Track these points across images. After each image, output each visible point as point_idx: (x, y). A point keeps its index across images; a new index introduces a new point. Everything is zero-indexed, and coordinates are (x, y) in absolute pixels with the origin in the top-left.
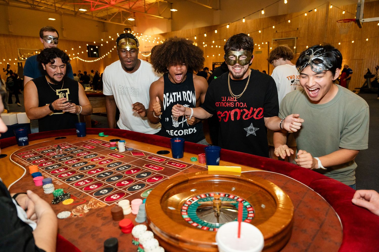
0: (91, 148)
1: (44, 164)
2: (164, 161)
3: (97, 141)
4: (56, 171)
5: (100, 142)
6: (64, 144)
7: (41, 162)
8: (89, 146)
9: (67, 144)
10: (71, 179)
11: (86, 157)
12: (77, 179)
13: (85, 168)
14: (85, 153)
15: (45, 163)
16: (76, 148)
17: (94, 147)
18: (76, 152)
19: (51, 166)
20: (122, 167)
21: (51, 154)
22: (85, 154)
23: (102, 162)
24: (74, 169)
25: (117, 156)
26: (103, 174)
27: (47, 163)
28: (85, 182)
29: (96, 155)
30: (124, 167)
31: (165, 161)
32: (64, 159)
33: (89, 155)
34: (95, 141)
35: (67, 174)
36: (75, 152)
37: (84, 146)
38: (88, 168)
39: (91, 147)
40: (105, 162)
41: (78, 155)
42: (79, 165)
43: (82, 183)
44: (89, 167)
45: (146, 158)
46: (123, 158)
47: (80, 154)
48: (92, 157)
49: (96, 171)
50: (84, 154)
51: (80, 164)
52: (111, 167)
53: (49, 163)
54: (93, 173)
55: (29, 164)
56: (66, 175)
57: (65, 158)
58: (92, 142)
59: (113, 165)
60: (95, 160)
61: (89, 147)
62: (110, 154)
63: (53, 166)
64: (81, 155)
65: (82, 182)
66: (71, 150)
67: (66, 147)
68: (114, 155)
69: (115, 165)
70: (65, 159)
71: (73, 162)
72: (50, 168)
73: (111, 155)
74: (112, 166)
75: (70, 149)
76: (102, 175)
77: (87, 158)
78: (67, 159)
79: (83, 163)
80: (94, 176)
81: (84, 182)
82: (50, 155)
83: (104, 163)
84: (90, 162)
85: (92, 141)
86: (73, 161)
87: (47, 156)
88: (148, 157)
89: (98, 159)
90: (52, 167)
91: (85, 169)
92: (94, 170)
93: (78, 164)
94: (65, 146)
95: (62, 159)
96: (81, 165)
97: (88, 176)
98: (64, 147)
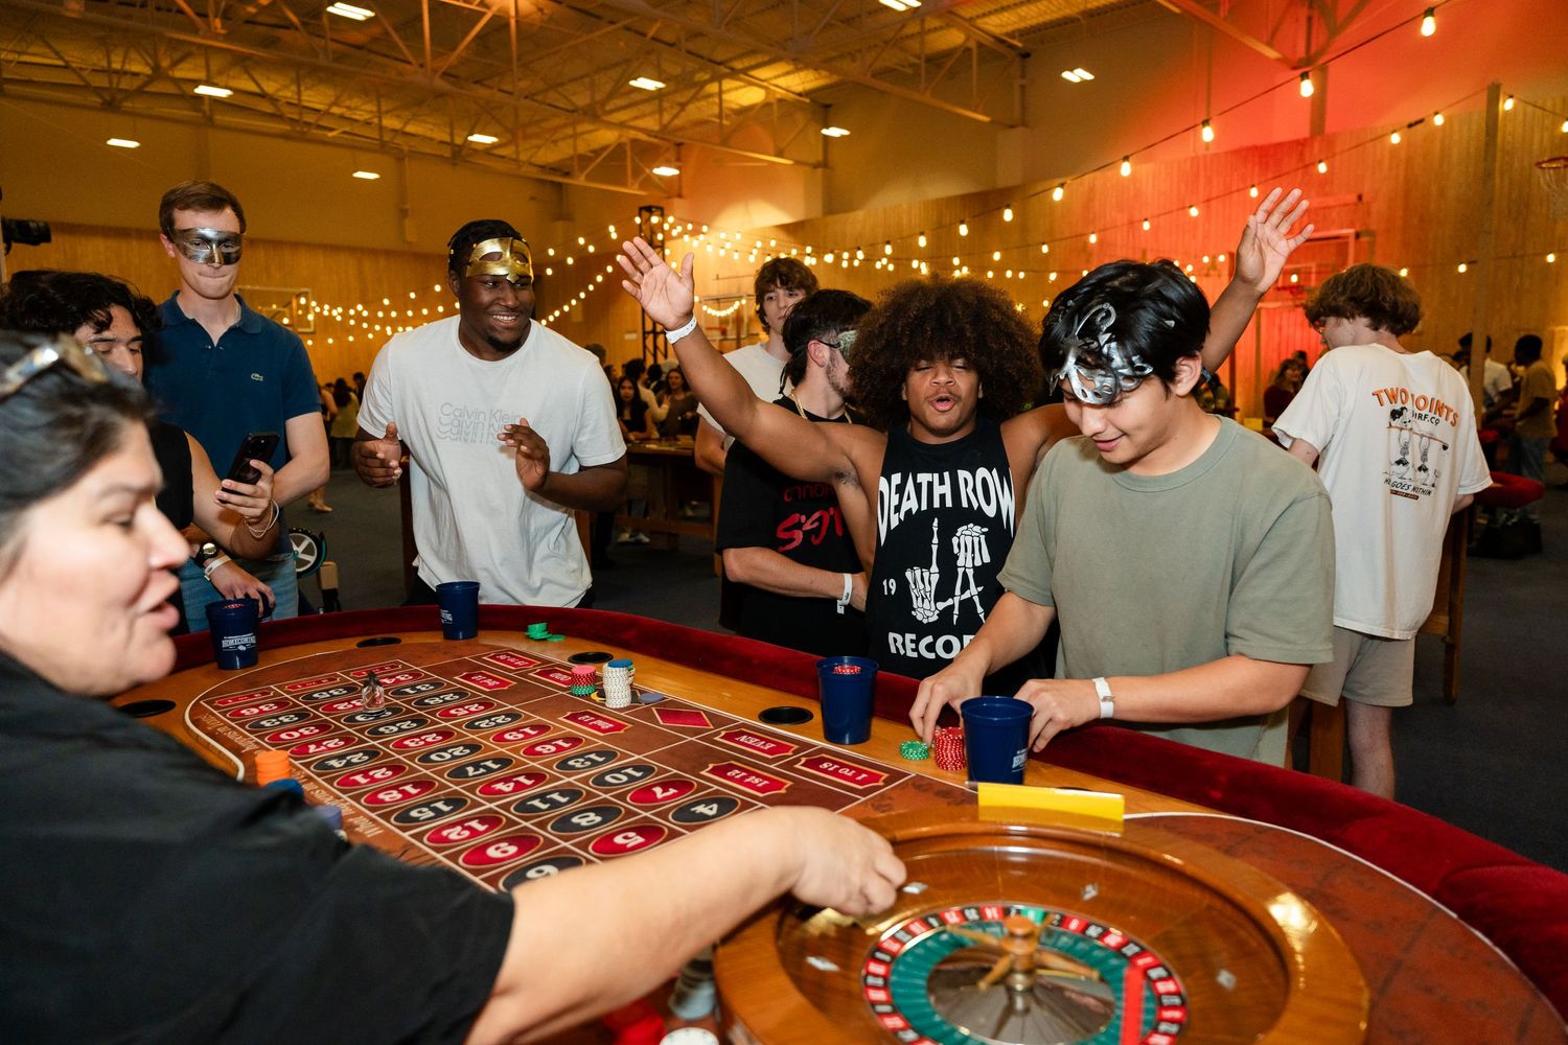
0: (495, 686)
1: (312, 748)
2: (790, 753)
3: (521, 659)
4: (359, 778)
5: (531, 663)
6: (392, 667)
7: (302, 735)
8: (488, 677)
9: (404, 667)
10: (414, 813)
11: (477, 724)
12: (439, 813)
13: (470, 770)
14: (473, 709)
15: (318, 744)
16: (437, 684)
17: (506, 684)
18: (437, 699)
19: (340, 757)
20: (618, 770)
21: (341, 707)
22: (471, 713)
23: (538, 749)
24: (428, 772)
25: (600, 723)
26: (542, 797)
27: (324, 743)
28: (470, 828)
29: (515, 716)
30: (625, 774)
31: (795, 753)
32: (391, 727)
33: (489, 717)
34: (512, 660)
35: (400, 792)
36: (432, 702)
37: (467, 677)
38: (482, 770)
39: (494, 682)
40: (548, 747)
41: (446, 715)
42: (448, 756)
43: (459, 834)
44: (485, 767)
45: (717, 738)
46: (622, 732)
47: (453, 712)
48: (498, 725)
49: (512, 785)
50: (467, 710)
51: (450, 751)
52: (573, 768)
53: (331, 744)
54: (500, 792)
55: (256, 743)
56: (396, 795)
57: (393, 724)
58: (499, 660)
59: (583, 763)
60: (511, 738)
61: (490, 682)
62: (569, 714)
63: (348, 758)
64: (456, 715)
65: (459, 828)
66: (419, 691)
67: (398, 681)
68: (586, 718)
69: (589, 763)
70: (395, 729)
71: (423, 743)
72: (334, 763)
73: (573, 718)
74: (578, 765)
75: (413, 688)
76: (536, 803)
77: (478, 727)
78: (401, 730)
79: (461, 748)
80: (506, 807)
81: (464, 828)
82: (336, 709)
83: (545, 751)
84: (490, 743)
85: (502, 657)
86: (423, 738)
87: (327, 715)
88: (723, 733)
89: (521, 736)
90: (344, 762)
91: (471, 774)
92: (506, 780)
93: (445, 750)
94: (394, 677)
95: (382, 729)
96: (454, 757)
97: (484, 805)
98: (390, 678)
